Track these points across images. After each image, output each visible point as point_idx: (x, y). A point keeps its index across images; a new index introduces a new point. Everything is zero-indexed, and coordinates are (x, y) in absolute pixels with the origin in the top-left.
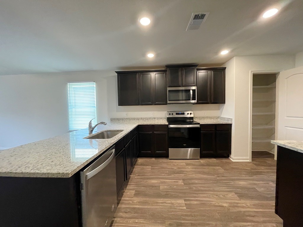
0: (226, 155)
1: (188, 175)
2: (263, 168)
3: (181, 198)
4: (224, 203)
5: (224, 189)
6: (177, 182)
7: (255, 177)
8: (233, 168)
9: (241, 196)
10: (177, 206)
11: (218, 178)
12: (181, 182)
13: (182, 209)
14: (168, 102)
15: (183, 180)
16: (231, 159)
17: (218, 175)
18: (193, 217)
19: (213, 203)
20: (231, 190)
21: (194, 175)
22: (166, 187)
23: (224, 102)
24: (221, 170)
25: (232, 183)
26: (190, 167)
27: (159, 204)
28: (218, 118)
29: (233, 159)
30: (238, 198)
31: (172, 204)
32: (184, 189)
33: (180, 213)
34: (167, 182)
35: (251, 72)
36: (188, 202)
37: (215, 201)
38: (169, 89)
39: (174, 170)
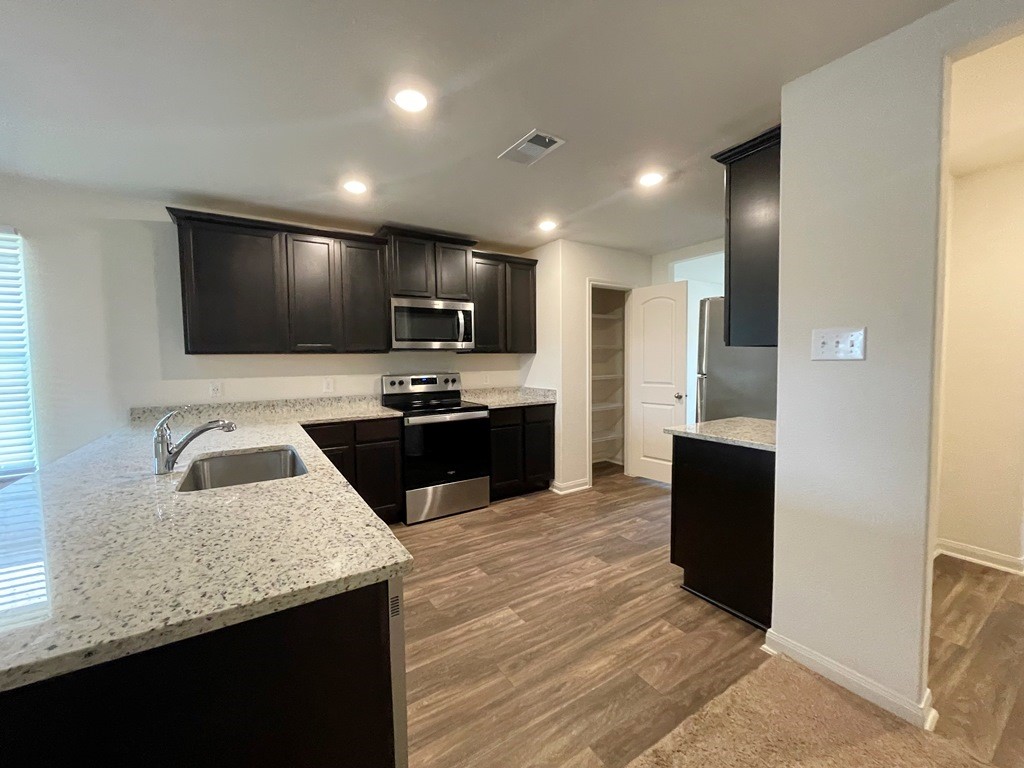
0: (541, 484)
1: (484, 551)
2: (614, 495)
3: (499, 606)
4: (587, 581)
5: (571, 556)
6: (467, 575)
7: (611, 516)
8: (569, 509)
9: (608, 558)
10: (502, 627)
11: (552, 538)
12: (476, 573)
13: (517, 627)
14: (396, 344)
15: (480, 565)
16: (555, 490)
17: (549, 531)
18: (546, 631)
19: (570, 589)
20: (586, 552)
21: (498, 546)
22: (446, 596)
23: (533, 350)
24: (549, 521)
25: (582, 540)
26: (476, 531)
27: (455, 642)
28: (517, 389)
29: (560, 489)
30: (605, 564)
31: (490, 626)
32: (494, 586)
33: (518, 636)
34: (439, 584)
35: (590, 281)
36: (522, 609)
37: (571, 584)
38: (395, 302)
39: (440, 549)
